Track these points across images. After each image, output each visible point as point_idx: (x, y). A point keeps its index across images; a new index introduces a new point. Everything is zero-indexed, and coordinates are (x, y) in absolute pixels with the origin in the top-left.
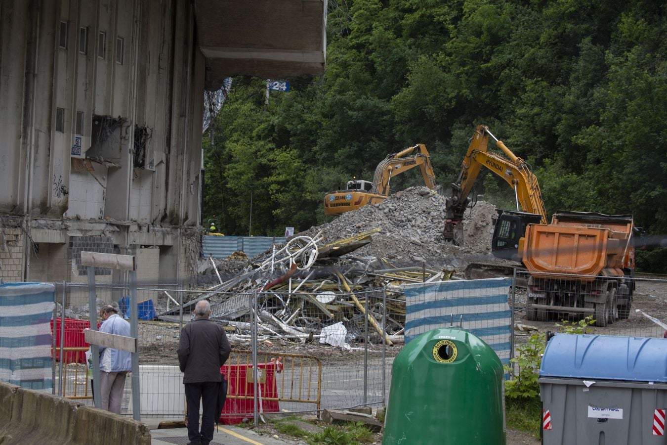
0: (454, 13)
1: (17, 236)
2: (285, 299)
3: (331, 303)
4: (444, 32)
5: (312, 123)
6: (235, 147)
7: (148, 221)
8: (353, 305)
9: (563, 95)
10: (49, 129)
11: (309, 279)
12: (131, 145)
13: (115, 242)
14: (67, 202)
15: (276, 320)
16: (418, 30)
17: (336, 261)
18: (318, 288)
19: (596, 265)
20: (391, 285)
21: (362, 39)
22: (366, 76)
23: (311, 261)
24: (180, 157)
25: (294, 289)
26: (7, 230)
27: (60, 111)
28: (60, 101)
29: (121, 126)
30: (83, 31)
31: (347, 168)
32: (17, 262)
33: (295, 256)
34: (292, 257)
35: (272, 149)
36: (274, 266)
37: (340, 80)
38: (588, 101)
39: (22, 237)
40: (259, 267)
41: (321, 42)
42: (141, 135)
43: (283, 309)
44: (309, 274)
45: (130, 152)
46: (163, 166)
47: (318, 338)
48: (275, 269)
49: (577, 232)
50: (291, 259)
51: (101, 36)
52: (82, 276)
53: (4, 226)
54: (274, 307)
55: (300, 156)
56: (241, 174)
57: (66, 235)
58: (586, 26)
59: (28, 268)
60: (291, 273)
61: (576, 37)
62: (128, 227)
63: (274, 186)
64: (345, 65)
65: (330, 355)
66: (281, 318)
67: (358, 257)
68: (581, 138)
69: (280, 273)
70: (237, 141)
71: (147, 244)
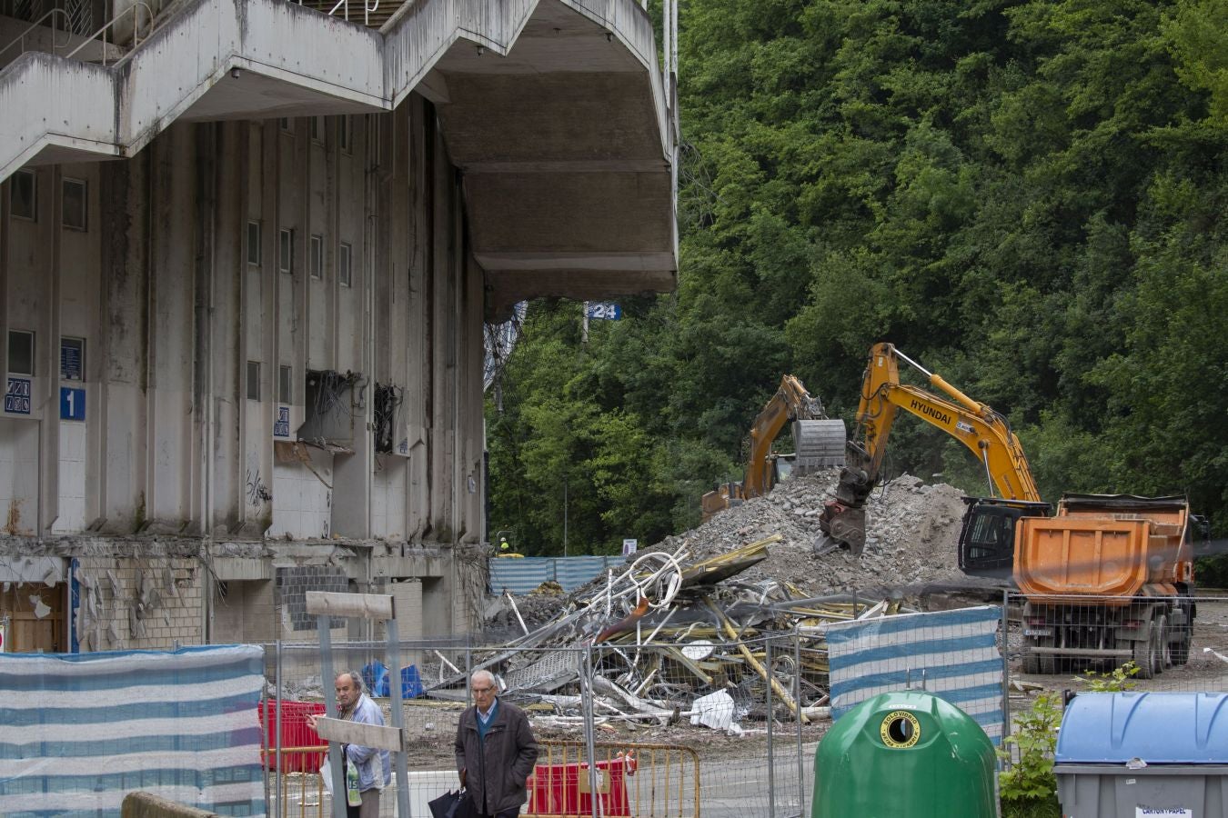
0: (881, 182)
1: (191, 570)
2: (632, 656)
3: (705, 660)
4: (866, 213)
5: (660, 369)
6: (537, 412)
7: (401, 539)
8: (742, 661)
9: (1064, 307)
10: (237, 397)
11: (668, 622)
12: (369, 417)
13: (350, 575)
14: (270, 513)
15: (620, 691)
16: (827, 211)
17: (712, 591)
18: (685, 635)
19: (1132, 579)
20: (804, 626)
21: (734, 231)
22: (744, 289)
23: (671, 593)
24: (450, 433)
25: (645, 639)
26: (175, 562)
27: (254, 367)
28: (253, 351)
29: (352, 387)
30: (284, 235)
31: (718, 440)
32: (193, 612)
33: (644, 585)
34: (639, 587)
35: (595, 415)
36: (612, 603)
37: (701, 298)
38: (1105, 316)
39: (200, 573)
40: (587, 605)
41: (669, 238)
42: (385, 399)
43: (629, 671)
44: (669, 612)
45: (368, 429)
46: (423, 448)
47: (688, 717)
48: (614, 608)
49: (1099, 528)
50: (638, 590)
51: (315, 242)
52: (299, 632)
53: (170, 555)
54: (613, 670)
55: (642, 424)
56: (547, 456)
57: (270, 566)
58: (1096, 193)
59: (211, 621)
60: (639, 612)
61: (1081, 214)
62: (370, 549)
63: (601, 474)
64: (709, 273)
65: (709, 744)
66: (626, 687)
67: (747, 583)
68: (1096, 375)
69: (621, 613)
70: (538, 404)
71: (401, 575)
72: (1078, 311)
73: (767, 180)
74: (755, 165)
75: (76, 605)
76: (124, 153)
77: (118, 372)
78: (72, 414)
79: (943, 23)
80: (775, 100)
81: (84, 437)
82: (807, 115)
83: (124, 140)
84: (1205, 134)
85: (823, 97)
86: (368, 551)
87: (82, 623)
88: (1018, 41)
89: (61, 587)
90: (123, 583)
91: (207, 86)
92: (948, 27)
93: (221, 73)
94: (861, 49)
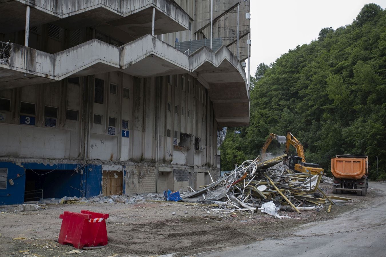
0: (279, 117)
1: (153, 169)
2: (242, 190)
3: (265, 191)
4: (277, 122)
5: (246, 145)
6: (229, 151)
7: (201, 165)
8: (276, 192)
9: (309, 134)
10: (165, 136)
11: (253, 180)
12: (194, 142)
13: (189, 171)
14: (172, 159)
15: (238, 201)
16: (270, 122)
17: (265, 171)
18: (258, 184)
20: (292, 182)
21: (257, 125)
22: (258, 133)
23: (254, 171)
24: (210, 147)
25: (246, 184)
26: (150, 167)
27: (169, 131)
28: (169, 127)
29: (190, 137)
30: (176, 107)
31: (255, 155)
32: (154, 178)
33: (246, 169)
34: (244, 169)
35: (237, 152)
36: (237, 174)
37: (252, 134)
38: (316, 135)
39: (155, 170)
40: (229, 175)
41: (249, 116)
42: (197, 140)
43: (241, 194)
44: (253, 177)
45: (193, 144)
46: (205, 150)
47: (261, 210)
48: (237, 175)
49: (352, 160)
50: (244, 170)
51: (183, 109)
52: (178, 182)
53: (148, 166)
54: (237, 193)
55: (244, 153)
56: (230, 157)
57: (172, 169)
58: (313, 117)
59: (158, 180)
60: (244, 177)
61: (311, 120)
62: (194, 167)
63: (238, 160)
64: (254, 131)
65: (271, 224)
66: (241, 199)
67: (276, 169)
68: (315, 144)
69: (239, 177)
70: (229, 150)
71: (200, 172)
72: (311, 135)
73: (262, 117)
74: (260, 115)
75: (125, 176)
76: (122, 68)
77: (137, 128)
78: (125, 136)
79: (288, 94)
80: (263, 106)
81: (128, 141)
82: (268, 108)
83: (122, 65)
84: (332, 107)
85: (270, 106)
86: (193, 167)
87: (126, 179)
88: (300, 96)
89: (121, 172)
90: (137, 171)
91: (145, 57)
92: (289, 95)
93: (148, 54)
94: (276, 98)
